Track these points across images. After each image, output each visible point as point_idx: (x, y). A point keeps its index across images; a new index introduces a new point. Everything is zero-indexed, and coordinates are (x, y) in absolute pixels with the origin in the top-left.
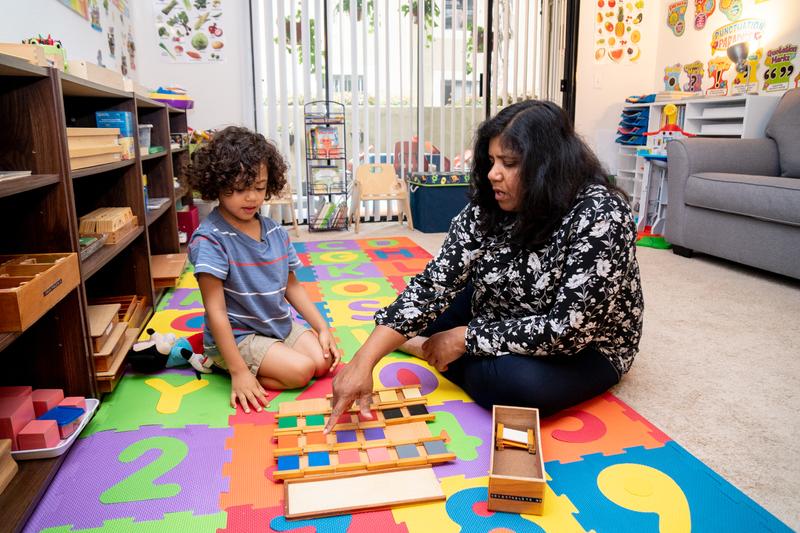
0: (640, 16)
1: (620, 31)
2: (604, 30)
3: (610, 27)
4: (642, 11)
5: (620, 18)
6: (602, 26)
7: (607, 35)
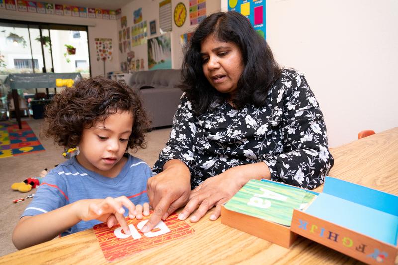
0: (111, 47)
1: (104, 52)
2: (99, 51)
3: (101, 51)
4: (112, 45)
5: (104, 48)
6: (98, 50)
7: (100, 53)
